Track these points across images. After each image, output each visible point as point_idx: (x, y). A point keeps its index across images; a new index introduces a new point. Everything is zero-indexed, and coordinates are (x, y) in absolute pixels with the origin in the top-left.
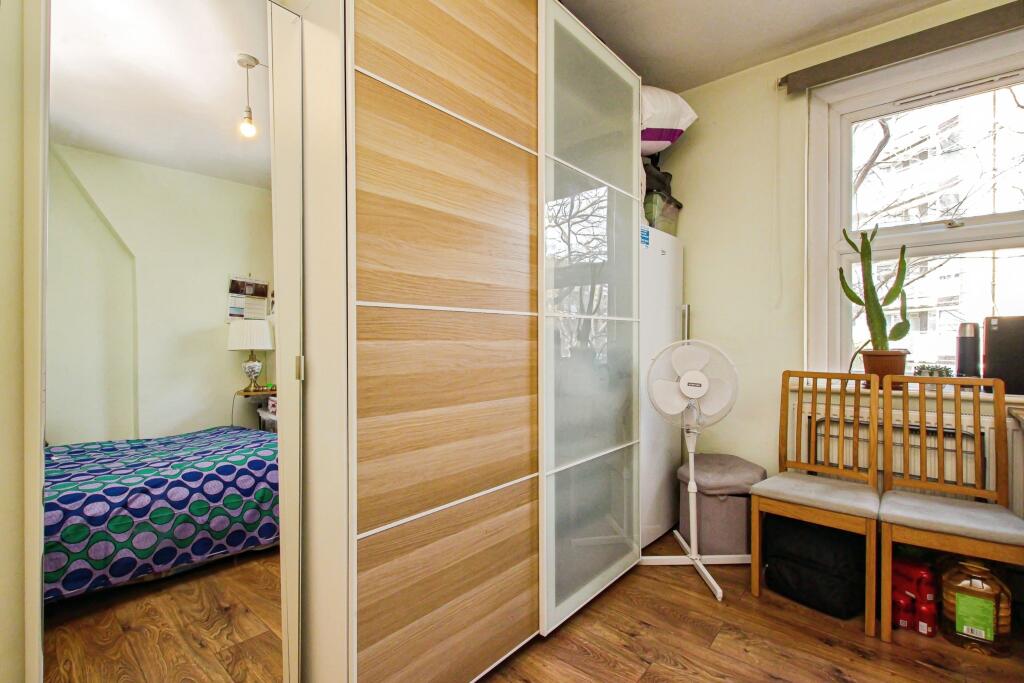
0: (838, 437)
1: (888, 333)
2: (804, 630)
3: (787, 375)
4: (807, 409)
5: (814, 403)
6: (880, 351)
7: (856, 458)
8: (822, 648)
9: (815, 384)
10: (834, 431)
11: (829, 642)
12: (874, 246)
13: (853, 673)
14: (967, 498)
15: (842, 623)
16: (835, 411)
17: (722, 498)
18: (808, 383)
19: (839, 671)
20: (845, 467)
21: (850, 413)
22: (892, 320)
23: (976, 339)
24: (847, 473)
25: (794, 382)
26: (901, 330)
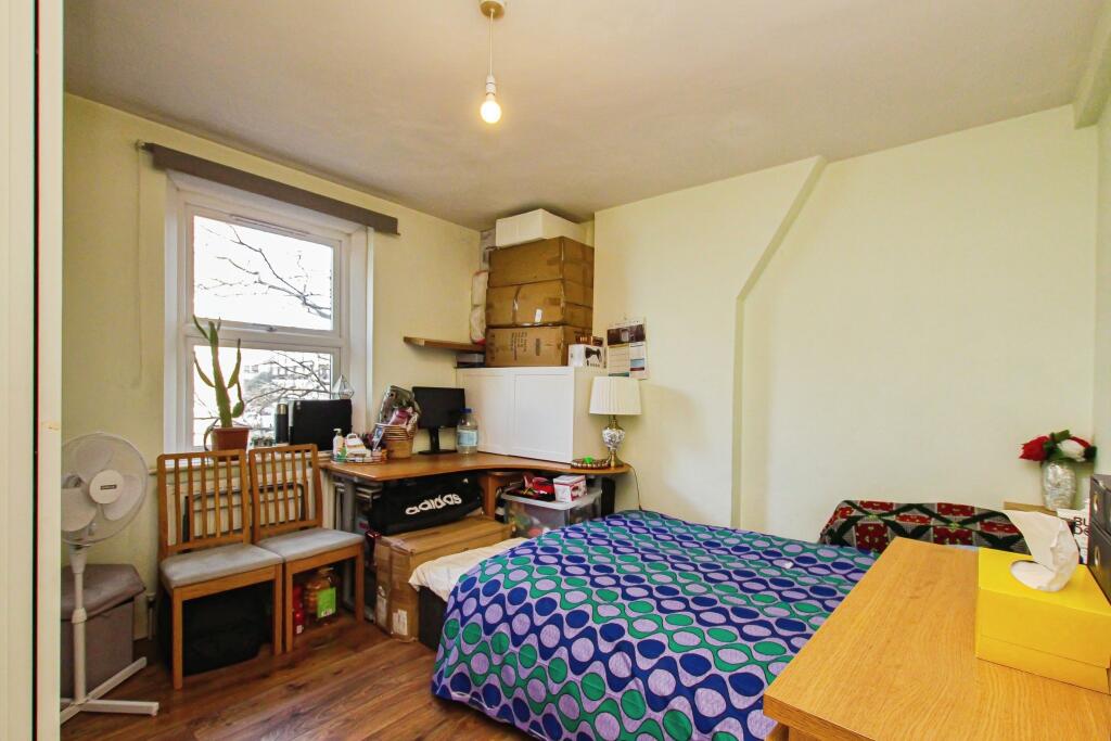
0: (214, 509)
1: (232, 412)
2: (241, 682)
3: (162, 459)
4: (183, 488)
5: (190, 481)
6: (228, 429)
7: (231, 523)
8: (267, 682)
9: (190, 463)
10: (210, 504)
11: (265, 676)
12: (220, 335)
13: (298, 680)
14: (294, 530)
15: (256, 660)
16: (210, 486)
17: (106, 614)
18: (183, 463)
19: (291, 686)
20: (223, 534)
21: (223, 484)
22: (234, 401)
23: (286, 416)
24: (225, 539)
25: (170, 464)
26: (240, 410)
